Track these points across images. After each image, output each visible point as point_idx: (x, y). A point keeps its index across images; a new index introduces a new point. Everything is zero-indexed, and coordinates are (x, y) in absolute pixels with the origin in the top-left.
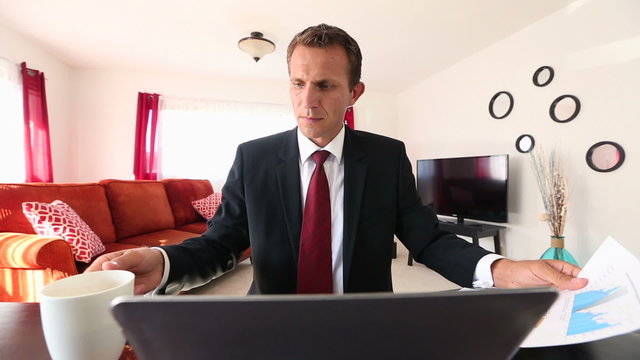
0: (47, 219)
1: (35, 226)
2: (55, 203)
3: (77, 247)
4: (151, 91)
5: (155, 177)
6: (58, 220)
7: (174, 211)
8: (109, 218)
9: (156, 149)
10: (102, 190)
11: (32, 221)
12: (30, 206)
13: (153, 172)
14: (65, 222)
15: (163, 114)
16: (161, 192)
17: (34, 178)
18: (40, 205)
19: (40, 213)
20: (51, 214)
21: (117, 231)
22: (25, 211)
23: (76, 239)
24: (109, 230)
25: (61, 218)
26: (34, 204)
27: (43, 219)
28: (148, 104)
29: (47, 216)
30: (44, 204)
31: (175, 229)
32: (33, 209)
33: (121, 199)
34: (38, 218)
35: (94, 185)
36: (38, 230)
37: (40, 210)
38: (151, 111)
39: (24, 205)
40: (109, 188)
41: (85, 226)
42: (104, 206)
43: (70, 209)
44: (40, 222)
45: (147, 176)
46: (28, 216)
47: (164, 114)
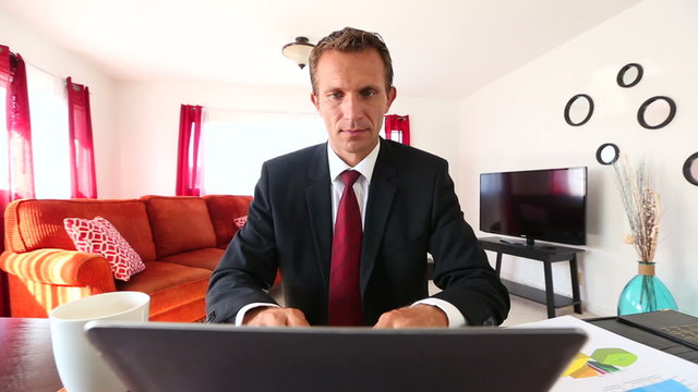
0: (87, 236)
1: (76, 242)
2: (96, 219)
3: (116, 265)
4: (194, 103)
5: (197, 192)
6: (98, 237)
7: (215, 229)
8: (150, 235)
9: (199, 165)
10: (143, 206)
11: (73, 238)
12: (71, 222)
13: (196, 187)
14: (105, 239)
15: (205, 126)
16: (202, 208)
17: (79, 194)
18: (81, 221)
19: (81, 229)
20: (91, 231)
21: (157, 248)
22: (66, 228)
23: (115, 256)
24: (150, 248)
25: (101, 235)
26: (75, 220)
27: (83, 235)
28: (191, 116)
29: (88, 232)
30: (85, 221)
31: (217, 247)
32: (74, 226)
33: (161, 216)
34: (78, 235)
35: (134, 201)
36: (78, 247)
37: (80, 226)
38: (193, 124)
39: (66, 222)
40: (150, 205)
41: (124, 243)
42: (144, 223)
43: (111, 226)
44: (80, 239)
45: (190, 192)
46: (69, 233)
47: (208, 127)
